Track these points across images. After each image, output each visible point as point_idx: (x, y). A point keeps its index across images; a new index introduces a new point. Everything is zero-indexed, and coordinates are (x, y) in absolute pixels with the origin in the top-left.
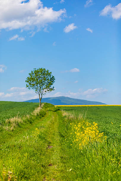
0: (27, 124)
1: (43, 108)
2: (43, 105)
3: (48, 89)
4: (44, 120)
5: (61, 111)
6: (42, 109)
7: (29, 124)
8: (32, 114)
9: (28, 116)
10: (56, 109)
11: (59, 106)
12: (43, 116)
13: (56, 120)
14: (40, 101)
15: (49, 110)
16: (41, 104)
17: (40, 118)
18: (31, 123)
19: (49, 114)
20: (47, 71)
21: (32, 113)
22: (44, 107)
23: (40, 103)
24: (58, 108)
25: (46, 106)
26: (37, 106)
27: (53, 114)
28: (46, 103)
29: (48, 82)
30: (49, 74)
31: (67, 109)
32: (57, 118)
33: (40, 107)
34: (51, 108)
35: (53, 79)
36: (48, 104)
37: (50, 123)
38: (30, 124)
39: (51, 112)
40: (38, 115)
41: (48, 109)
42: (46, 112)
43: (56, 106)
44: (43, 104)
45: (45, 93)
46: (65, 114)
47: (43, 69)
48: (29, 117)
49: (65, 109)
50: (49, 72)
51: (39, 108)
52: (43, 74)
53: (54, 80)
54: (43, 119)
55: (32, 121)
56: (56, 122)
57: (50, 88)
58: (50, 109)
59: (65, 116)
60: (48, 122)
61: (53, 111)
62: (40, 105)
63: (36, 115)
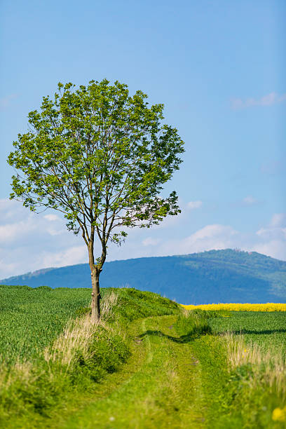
0: (21, 414)
1: (111, 321)
2: (111, 299)
3: (143, 209)
4: (121, 390)
5: (220, 339)
6: (103, 324)
7: (31, 415)
8: (47, 358)
9: (24, 370)
10: (190, 329)
11: (205, 307)
12: (111, 370)
13: (188, 394)
14: (94, 281)
15: (149, 333)
16: (99, 297)
17: (95, 379)
18: (40, 407)
19: (149, 353)
20: (138, 102)
21: (47, 350)
22: (119, 316)
23: (94, 292)
24: (199, 323)
25: (132, 305)
26: (79, 309)
27: (174, 356)
28: (131, 293)
29: (144, 167)
30: (146, 116)
31: (251, 330)
32: (198, 378)
33: (94, 311)
34: (159, 319)
35: (168, 149)
36: (141, 297)
37: (156, 410)
38: (37, 417)
39: (163, 343)
40: (82, 363)
41: (144, 325)
42: (133, 347)
43: (188, 308)
44: (113, 298)
45: (125, 228)
46: (241, 353)
47: (111, 84)
48: (27, 374)
49: (241, 328)
50: (149, 107)
51: (89, 322)
52: (115, 117)
53: (178, 155)
54: (113, 386)
55: (50, 400)
56: (191, 402)
57: (152, 198)
58: (153, 328)
59: (246, 370)
60: (145, 406)
61: (174, 340)
62: (92, 305)
63: (68, 360)
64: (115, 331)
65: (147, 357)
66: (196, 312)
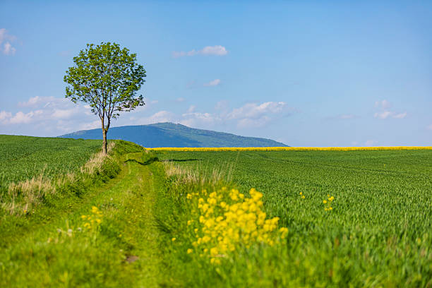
0: (69, 197)
1: (112, 155)
2: (112, 145)
3: (127, 103)
4: (116, 186)
5: (163, 163)
6: (108, 156)
7: (74, 197)
8: (82, 171)
9: (71, 176)
10: (149, 159)
11: (155, 149)
12: (112, 177)
13: (147, 189)
14: (104, 136)
15: (129, 160)
16: (106, 144)
17: (104, 181)
18: (78, 194)
19: (130, 169)
20: (125, 52)
21: (81, 168)
22: (115, 153)
23: (104, 141)
24: (153, 156)
25: (122, 148)
26: (97, 149)
27: (141, 171)
28: (121, 142)
29: (127, 83)
30: (129, 60)
31: (178, 159)
32: (152, 181)
33: (104, 150)
34: (134, 154)
35: (139, 75)
36: (126, 144)
37: (132, 195)
38: (77, 198)
39: (136, 165)
40: (98, 174)
41: (127, 157)
42: (122, 167)
43: (148, 149)
44: (113, 144)
45: (118, 112)
46: (172, 170)
47: (112, 44)
48: (72, 178)
49: (172, 158)
50: (129, 55)
51: (102, 155)
52: (114, 60)
53: (143, 78)
54: (112, 185)
55: (83, 190)
56: (149, 192)
57: (132, 98)
58: (131, 158)
59: (174, 178)
60: (127, 193)
61: (141, 164)
62: (103, 147)
63: (91, 172)
64: (114, 159)
65: (128, 171)
66: (151, 151)
